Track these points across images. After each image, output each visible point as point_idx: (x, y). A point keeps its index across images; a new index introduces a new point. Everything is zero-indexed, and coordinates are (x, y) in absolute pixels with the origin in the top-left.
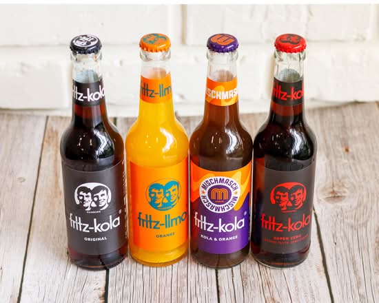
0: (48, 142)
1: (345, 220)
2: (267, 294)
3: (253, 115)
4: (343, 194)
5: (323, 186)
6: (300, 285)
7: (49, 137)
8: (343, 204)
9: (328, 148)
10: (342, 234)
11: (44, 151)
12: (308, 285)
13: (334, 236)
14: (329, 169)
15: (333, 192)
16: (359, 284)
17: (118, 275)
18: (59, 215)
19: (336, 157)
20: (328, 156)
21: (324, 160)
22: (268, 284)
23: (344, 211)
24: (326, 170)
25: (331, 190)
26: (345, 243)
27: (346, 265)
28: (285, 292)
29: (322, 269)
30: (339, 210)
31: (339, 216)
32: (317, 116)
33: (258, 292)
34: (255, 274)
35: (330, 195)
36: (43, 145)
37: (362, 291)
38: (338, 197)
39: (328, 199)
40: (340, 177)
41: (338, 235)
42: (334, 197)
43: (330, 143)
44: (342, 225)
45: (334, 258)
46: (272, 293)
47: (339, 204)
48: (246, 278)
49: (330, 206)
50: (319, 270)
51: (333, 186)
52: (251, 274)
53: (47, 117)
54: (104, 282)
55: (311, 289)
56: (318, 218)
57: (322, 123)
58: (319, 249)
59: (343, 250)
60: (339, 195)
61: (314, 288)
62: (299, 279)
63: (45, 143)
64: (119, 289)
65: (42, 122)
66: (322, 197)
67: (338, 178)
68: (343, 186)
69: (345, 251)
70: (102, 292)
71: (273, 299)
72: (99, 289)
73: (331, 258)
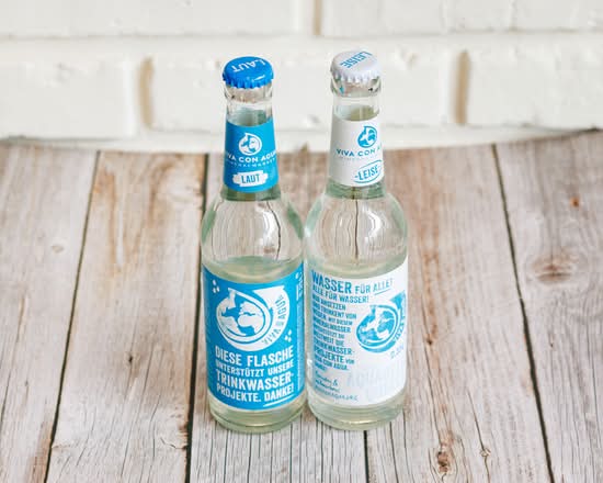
0: (100, 192)
1: (569, 310)
2: (442, 425)
3: (428, 151)
4: (568, 271)
5: (535, 258)
6: (493, 409)
7: (101, 183)
8: (567, 286)
9: (545, 200)
10: (563, 332)
11: (93, 203)
12: (506, 408)
13: (551, 334)
14: (546, 230)
15: (551, 267)
16: (586, 406)
18: (117, 302)
19: (557, 214)
20: (545, 212)
21: (538, 219)
22: (444, 409)
23: (567, 296)
24: (542, 235)
25: (547, 264)
26: (568, 345)
27: (566, 378)
28: (469, 421)
29: (529, 382)
30: (559, 295)
31: (560, 304)
32: (530, 153)
33: (426, 424)
34: (424, 396)
35: (547, 273)
36: (91, 196)
37: (590, 415)
38: (559, 275)
39: (543, 279)
40: (563, 245)
41: (556, 332)
42: (553, 275)
43: (549, 193)
44: (563, 317)
45: (549, 368)
46: (449, 424)
47: (561, 286)
49: (545, 288)
50: (523, 385)
51: (552, 258)
52: (417, 395)
53: (98, 153)
55: (510, 412)
56: (526, 308)
57: (537, 161)
58: (526, 354)
59: (563, 355)
60: (560, 271)
61: (515, 413)
62: (492, 399)
63: (95, 193)
65: (91, 160)
66: (533, 276)
67: (559, 244)
68: (568, 258)
69: (567, 358)
70: (183, 421)
71: (450, 432)
72: (180, 416)
73: (545, 368)
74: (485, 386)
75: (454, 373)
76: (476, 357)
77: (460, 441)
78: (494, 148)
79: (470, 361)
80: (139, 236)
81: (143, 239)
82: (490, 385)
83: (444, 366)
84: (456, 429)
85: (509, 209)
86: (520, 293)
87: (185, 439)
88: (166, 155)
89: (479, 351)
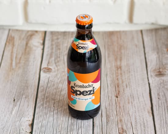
0: (9, 43)
1: (165, 87)
2: (120, 126)
3: (120, 32)
4: (165, 73)
5: (154, 68)
6: (138, 121)
7: (9, 40)
8: (164, 78)
9: (158, 49)
10: (163, 94)
11: (6, 47)
12: (142, 120)
13: (158, 94)
14: (158, 59)
15: (159, 72)
17: (40, 114)
18: (11, 81)
19: (162, 54)
20: (158, 53)
21: (155, 55)
22: (121, 120)
23: (165, 82)
24: (156, 61)
25: (158, 71)
26: (164, 98)
27: (163, 110)
28: (129, 125)
29: (151, 111)
30: (162, 81)
31: (162, 84)
32: (154, 33)
33: (114, 125)
34: (114, 116)
35: (158, 73)
36: (6, 44)
38: (162, 74)
39: (156, 75)
40: (164, 64)
41: (160, 94)
42: (160, 74)
43: (159, 46)
44: (163, 89)
45: (158, 106)
46: (122, 126)
47: (162, 78)
48: (109, 118)
49: (157, 79)
50: (149, 112)
51: (160, 68)
52: (112, 115)
53: (10, 30)
54: (32, 117)
55: (144, 122)
56: (151, 85)
57: (156, 36)
58: (150, 101)
59: (162, 102)
60: (162, 73)
61: (145, 122)
62: (138, 117)
64: (40, 122)
65: (6, 32)
66: (153, 74)
67: (162, 64)
68: (165, 69)
69: (164, 103)
70: (30, 122)
71: (123, 129)
72: (29, 121)
73: (156, 106)
74: (135, 113)
75: (125, 108)
76: (133, 102)
77: (126, 132)
78: (141, 31)
79: (130, 104)
80: (21, 58)
81: (22, 59)
82: (137, 112)
83: (121, 105)
84: (125, 128)
85: (146, 52)
86: (148, 80)
87: (30, 129)
88: (32, 31)
89: (134, 100)
